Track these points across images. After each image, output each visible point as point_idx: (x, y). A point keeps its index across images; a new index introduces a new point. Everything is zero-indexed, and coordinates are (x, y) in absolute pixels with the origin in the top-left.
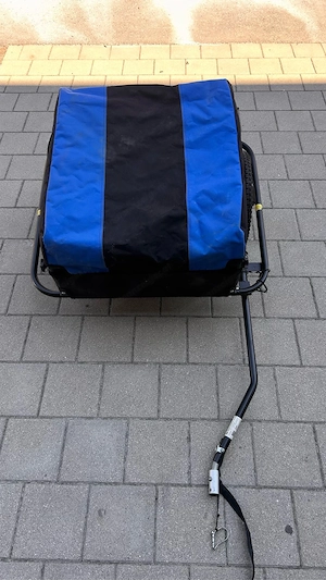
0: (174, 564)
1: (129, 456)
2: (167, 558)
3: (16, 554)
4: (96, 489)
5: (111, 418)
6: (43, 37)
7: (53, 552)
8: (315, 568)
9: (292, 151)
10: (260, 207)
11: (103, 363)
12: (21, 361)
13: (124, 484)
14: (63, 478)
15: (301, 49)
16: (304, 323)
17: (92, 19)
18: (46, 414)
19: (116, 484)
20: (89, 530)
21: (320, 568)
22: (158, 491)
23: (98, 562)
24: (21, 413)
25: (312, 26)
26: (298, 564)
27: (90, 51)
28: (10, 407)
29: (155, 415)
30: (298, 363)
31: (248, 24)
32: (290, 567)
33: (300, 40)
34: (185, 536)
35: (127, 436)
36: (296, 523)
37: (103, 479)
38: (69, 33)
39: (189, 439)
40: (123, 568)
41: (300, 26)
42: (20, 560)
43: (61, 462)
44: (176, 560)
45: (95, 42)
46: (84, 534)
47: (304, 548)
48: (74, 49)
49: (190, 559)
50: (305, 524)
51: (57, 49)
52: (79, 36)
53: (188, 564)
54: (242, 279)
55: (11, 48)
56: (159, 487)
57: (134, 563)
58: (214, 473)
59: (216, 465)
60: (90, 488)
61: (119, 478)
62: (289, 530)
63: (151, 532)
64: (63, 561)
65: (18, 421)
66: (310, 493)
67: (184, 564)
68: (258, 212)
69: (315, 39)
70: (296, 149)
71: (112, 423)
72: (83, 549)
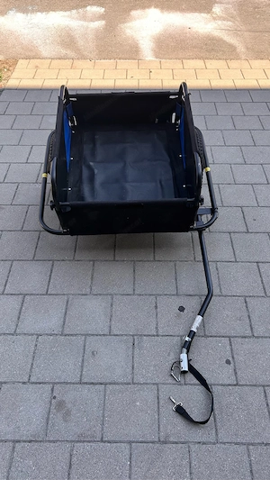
0: (147, 384)
1: (114, 318)
2: (142, 381)
3: (33, 380)
4: (90, 339)
5: (100, 295)
6: (45, 54)
7: (60, 378)
8: (247, 385)
9: (227, 128)
10: (208, 169)
11: (94, 261)
12: (33, 260)
13: (110, 335)
14: (65, 332)
15: (233, 64)
16: (237, 235)
17: (81, 43)
18: (53, 292)
19: (104, 335)
20: (86, 364)
21: (251, 385)
22: (135, 340)
23: (92, 383)
24: (34, 292)
25: (241, 48)
26: (235, 383)
27: (79, 63)
28: (26, 288)
29: (132, 293)
30: (233, 260)
31: (195, 47)
32: (229, 385)
33: (232, 57)
34: (155, 366)
35: (112, 305)
36: (233, 358)
37: (95, 333)
38: (64, 52)
39: (156, 307)
40: (111, 387)
41: (232, 48)
42: (36, 383)
43: (64, 322)
44: (149, 381)
45: (83, 58)
46: (82, 367)
47: (239, 373)
48: (68, 62)
49: (157, 381)
50: (239, 358)
51: (55, 62)
52: (71, 53)
53: (157, 384)
54: (198, 220)
55: (21, 61)
56: (135, 337)
57: (118, 384)
58: (184, 356)
59: (185, 350)
60: (85, 338)
61: (106, 332)
62: (228, 362)
63: (130, 365)
64: (67, 383)
65: (32, 297)
66: (243, 339)
67: (154, 384)
68: (207, 173)
69: (243, 57)
70: (231, 127)
71: (100, 297)
72: (81, 376)
